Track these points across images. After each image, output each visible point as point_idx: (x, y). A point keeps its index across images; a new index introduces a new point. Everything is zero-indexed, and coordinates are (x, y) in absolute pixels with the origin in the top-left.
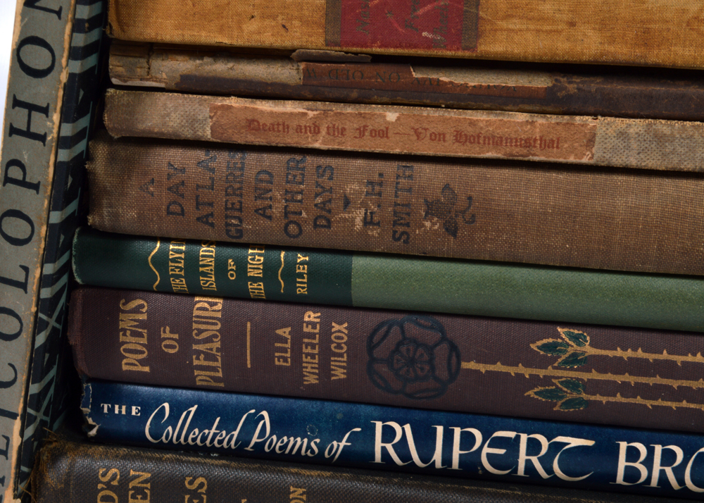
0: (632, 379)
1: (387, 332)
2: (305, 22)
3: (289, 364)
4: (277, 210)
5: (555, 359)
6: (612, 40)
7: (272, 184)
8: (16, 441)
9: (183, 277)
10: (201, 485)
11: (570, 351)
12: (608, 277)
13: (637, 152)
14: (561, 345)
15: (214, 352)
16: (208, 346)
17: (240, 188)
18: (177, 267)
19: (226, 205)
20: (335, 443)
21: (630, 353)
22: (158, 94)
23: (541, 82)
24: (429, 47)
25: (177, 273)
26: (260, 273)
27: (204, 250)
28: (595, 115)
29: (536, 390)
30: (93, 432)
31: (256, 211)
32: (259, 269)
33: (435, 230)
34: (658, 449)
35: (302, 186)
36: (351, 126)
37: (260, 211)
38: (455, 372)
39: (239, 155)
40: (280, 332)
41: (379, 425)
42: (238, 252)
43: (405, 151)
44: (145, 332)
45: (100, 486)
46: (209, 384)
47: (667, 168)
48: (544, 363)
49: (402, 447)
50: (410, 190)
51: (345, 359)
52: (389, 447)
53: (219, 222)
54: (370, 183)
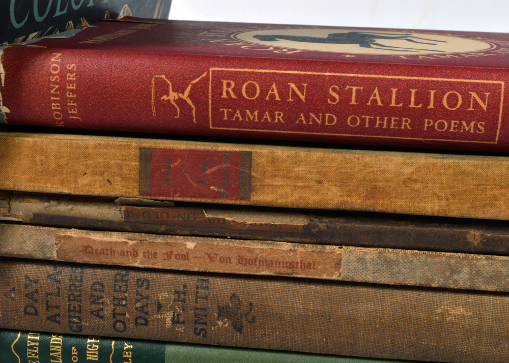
2: (125, 178)
4: (108, 311)
6: (349, 194)
7: (103, 292)
9: (37, 360)
13: (373, 272)
17: (80, 296)
18: (33, 353)
19: (69, 308)
22: (17, 226)
23: (300, 222)
24: (215, 197)
25: (33, 357)
26: (96, 358)
27: (53, 339)
28: (340, 245)
31: (92, 312)
32: (95, 354)
33: (225, 328)
35: (126, 294)
36: (161, 251)
37: (95, 313)
39: (79, 270)
42: (79, 341)
43: (202, 270)
47: (395, 283)
50: (206, 298)
53: (64, 321)
54: (177, 292)
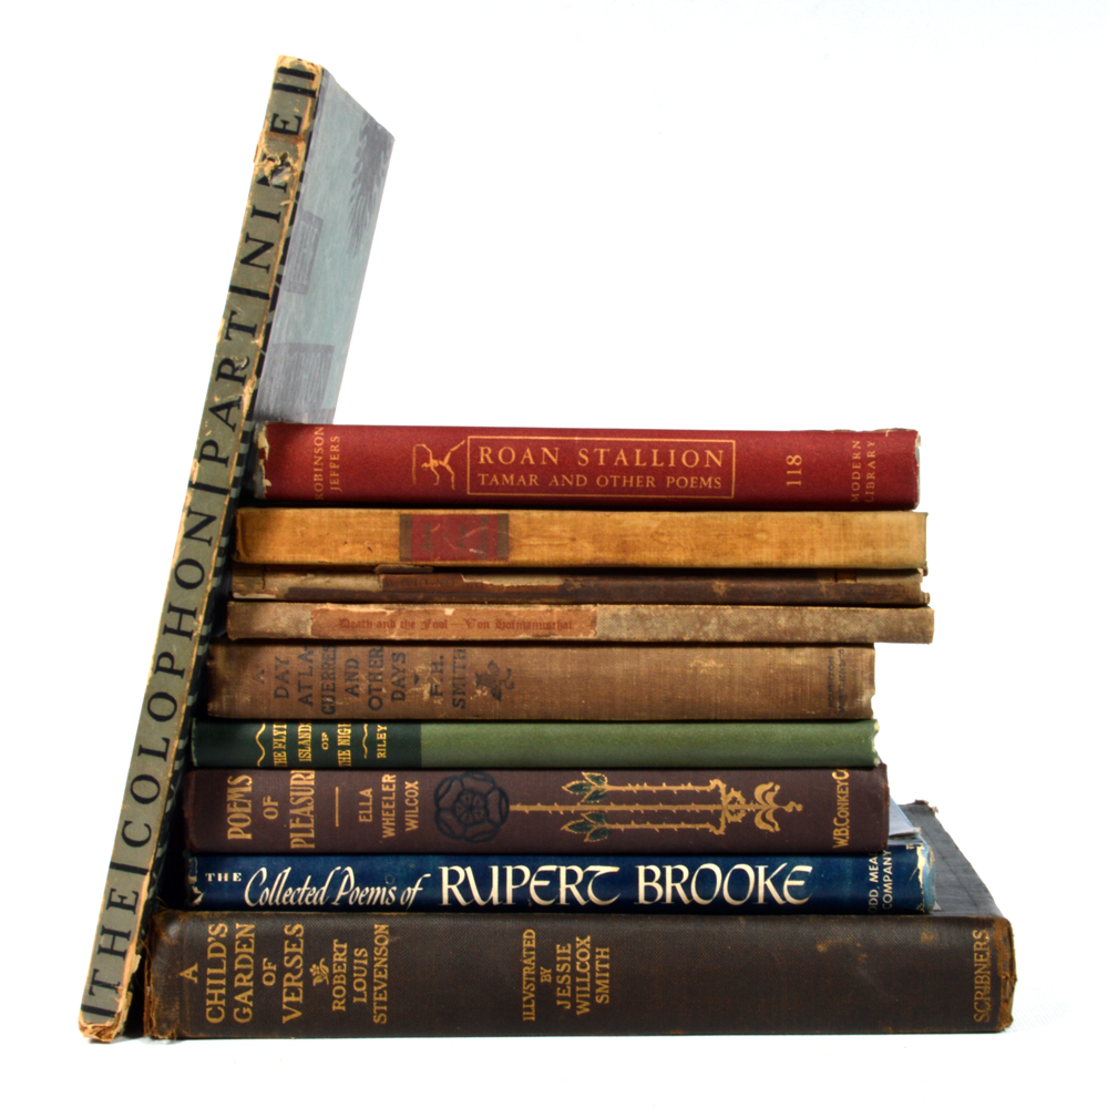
0: (641, 808)
1: (450, 786)
2: (384, 545)
3: (370, 820)
4: (363, 688)
5: (582, 797)
6: (601, 549)
7: (358, 668)
8: (144, 896)
9: (284, 751)
10: (299, 931)
11: (593, 789)
12: (615, 726)
13: (627, 629)
14: (585, 785)
15: (308, 815)
16: (303, 809)
17: (333, 674)
18: (280, 743)
19: (322, 687)
20: (409, 889)
21: (638, 787)
22: (270, 604)
23: (555, 582)
24: (475, 559)
25: (280, 747)
26: (348, 742)
27: (301, 728)
28: (595, 603)
29: (569, 824)
30: (199, 900)
31: (346, 690)
32: (347, 739)
33: (484, 696)
34: (669, 869)
35: (382, 669)
36: (419, 620)
37: (349, 690)
38: (505, 814)
39: (331, 649)
40: (363, 793)
41: (445, 871)
42: (329, 726)
43: (459, 638)
44: (249, 802)
45: (210, 940)
46: (302, 846)
47: (649, 639)
48: (573, 801)
49: (465, 887)
50: (464, 667)
51: (417, 811)
52: (454, 888)
53: (316, 701)
54: (434, 664)
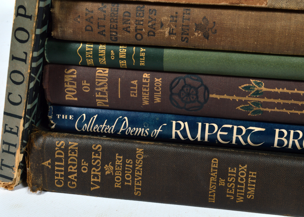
0: (281, 101)
1: (178, 82)
3: (136, 96)
4: (132, 28)
5: (249, 93)
7: (130, 17)
8: (21, 129)
9: (92, 58)
10: (99, 148)
11: (256, 89)
12: (272, 57)
13: (286, 2)
14: (252, 87)
15: (105, 91)
16: (102, 88)
17: (116, 19)
18: (89, 54)
19: (110, 26)
20: (155, 130)
21: (281, 90)
25: (89, 57)
26: (125, 56)
27: (101, 47)
29: (241, 106)
30: (53, 127)
31: (123, 29)
32: (124, 54)
33: (199, 37)
34: (292, 132)
35: (143, 18)
37: (125, 29)
38: (207, 99)
39: (116, 5)
40: (133, 82)
41: (174, 123)
42: (115, 47)
43: (187, 2)
44: (75, 83)
45: (56, 149)
46: (102, 105)
47: (298, 9)
48: (244, 95)
49: (184, 132)
50: (189, 19)
51: (160, 94)
52: (178, 132)
53: (107, 34)
54: (172, 16)
